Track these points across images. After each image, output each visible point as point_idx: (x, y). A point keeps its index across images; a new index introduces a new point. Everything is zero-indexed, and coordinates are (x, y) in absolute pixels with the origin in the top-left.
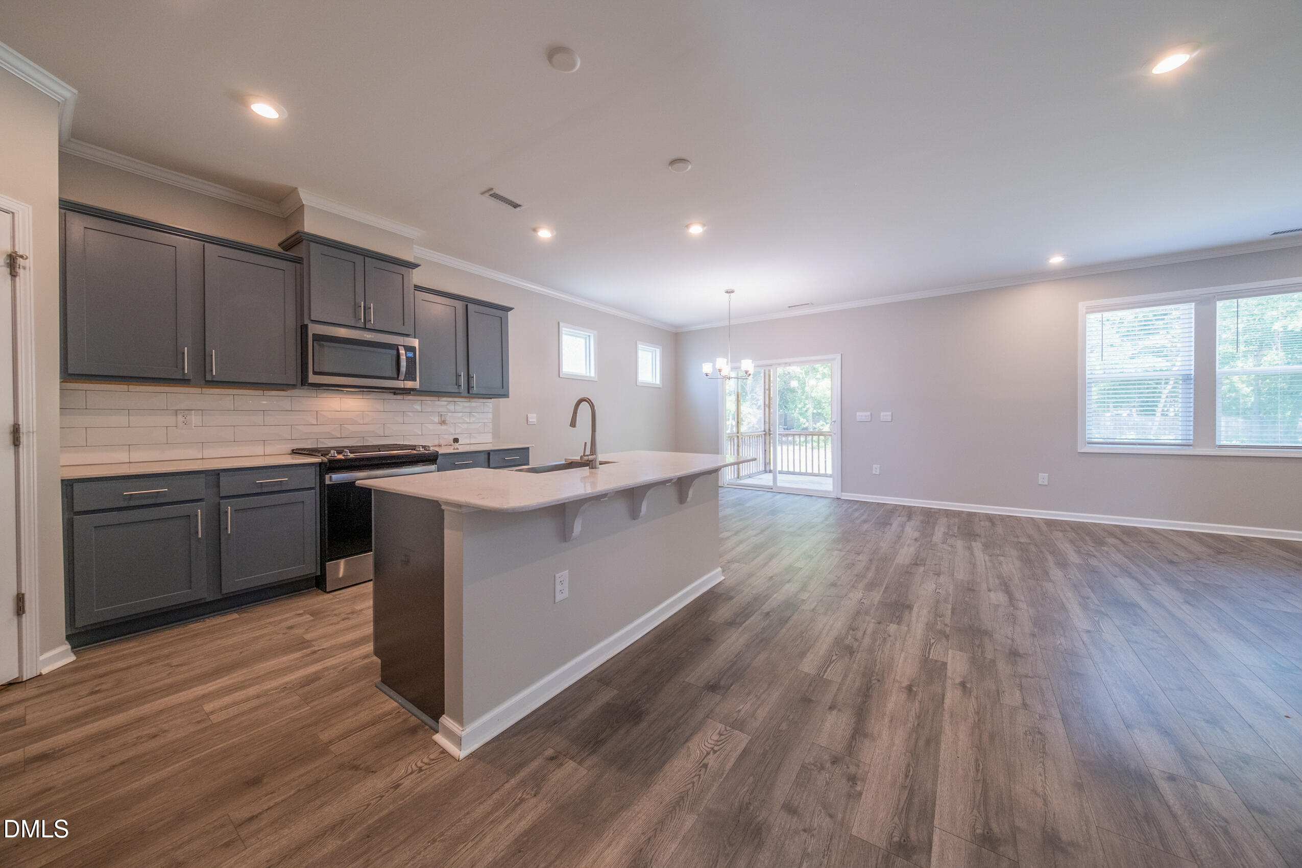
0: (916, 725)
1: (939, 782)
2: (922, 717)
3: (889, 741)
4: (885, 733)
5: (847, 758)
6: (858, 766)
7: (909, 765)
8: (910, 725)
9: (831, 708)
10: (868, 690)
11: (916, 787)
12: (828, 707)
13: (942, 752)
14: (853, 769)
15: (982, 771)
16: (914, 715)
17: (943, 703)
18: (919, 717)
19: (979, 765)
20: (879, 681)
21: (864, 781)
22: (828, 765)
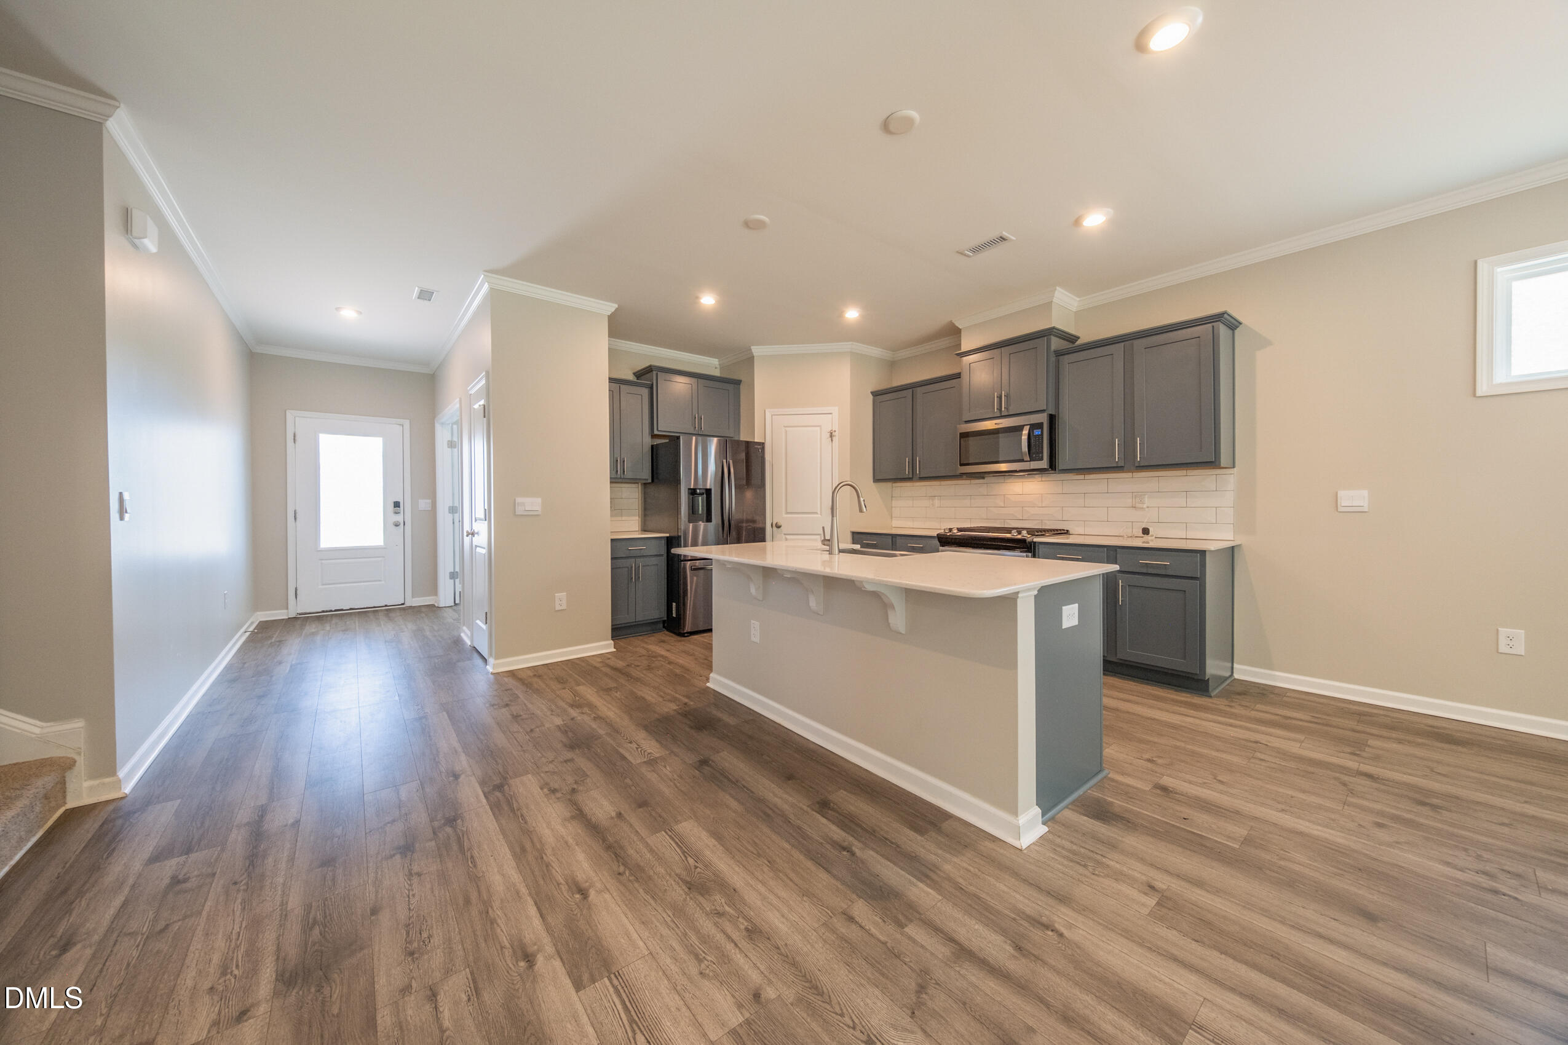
0: (544, 855)
1: (498, 828)
2: (545, 868)
3: (553, 827)
4: (562, 831)
5: (569, 797)
6: (558, 798)
7: (526, 823)
8: (549, 852)
9: (619, 815)
10: (616, 855)
11: (511, 815)
12: (623, 812)
13: (507, 850)
14: (559, 795)
15: (468, 859)
16: (553, 864)
17: (536, 904)
18: (547, 866)
19: (472, 863)
20: (619, 874)
21: (546, 795)
22: (575, 786)
